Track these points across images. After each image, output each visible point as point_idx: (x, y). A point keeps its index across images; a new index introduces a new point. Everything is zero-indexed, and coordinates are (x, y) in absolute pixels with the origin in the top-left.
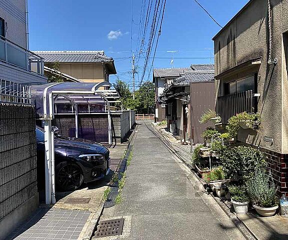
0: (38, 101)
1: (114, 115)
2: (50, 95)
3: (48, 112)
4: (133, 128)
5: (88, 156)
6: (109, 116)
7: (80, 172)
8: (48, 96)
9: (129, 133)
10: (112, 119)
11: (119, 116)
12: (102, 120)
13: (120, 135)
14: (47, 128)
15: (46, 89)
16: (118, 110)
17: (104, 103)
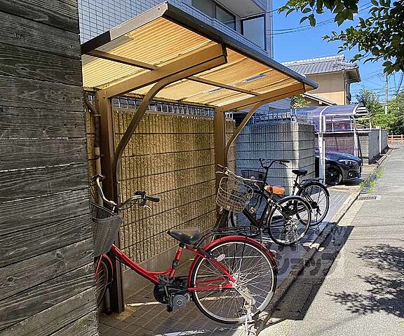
0: (316, 121)
1: (360, 134)
2: (324, 117)
3: (322, 129)
4: (383, 152)
5: (346, 161)
6: (355, 135)
7: (339, 172)
8: (322, 118)
9: (379, 157)
10: (358, 138)
11: (366, 135)
12: (347, 139)
13: (367, 156)
14: (320, 139)
15: (321, 114)
16: (365, 128)
17: (349, 121)
